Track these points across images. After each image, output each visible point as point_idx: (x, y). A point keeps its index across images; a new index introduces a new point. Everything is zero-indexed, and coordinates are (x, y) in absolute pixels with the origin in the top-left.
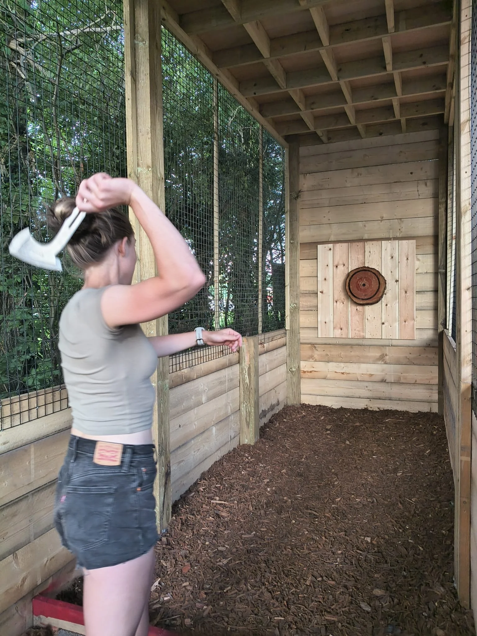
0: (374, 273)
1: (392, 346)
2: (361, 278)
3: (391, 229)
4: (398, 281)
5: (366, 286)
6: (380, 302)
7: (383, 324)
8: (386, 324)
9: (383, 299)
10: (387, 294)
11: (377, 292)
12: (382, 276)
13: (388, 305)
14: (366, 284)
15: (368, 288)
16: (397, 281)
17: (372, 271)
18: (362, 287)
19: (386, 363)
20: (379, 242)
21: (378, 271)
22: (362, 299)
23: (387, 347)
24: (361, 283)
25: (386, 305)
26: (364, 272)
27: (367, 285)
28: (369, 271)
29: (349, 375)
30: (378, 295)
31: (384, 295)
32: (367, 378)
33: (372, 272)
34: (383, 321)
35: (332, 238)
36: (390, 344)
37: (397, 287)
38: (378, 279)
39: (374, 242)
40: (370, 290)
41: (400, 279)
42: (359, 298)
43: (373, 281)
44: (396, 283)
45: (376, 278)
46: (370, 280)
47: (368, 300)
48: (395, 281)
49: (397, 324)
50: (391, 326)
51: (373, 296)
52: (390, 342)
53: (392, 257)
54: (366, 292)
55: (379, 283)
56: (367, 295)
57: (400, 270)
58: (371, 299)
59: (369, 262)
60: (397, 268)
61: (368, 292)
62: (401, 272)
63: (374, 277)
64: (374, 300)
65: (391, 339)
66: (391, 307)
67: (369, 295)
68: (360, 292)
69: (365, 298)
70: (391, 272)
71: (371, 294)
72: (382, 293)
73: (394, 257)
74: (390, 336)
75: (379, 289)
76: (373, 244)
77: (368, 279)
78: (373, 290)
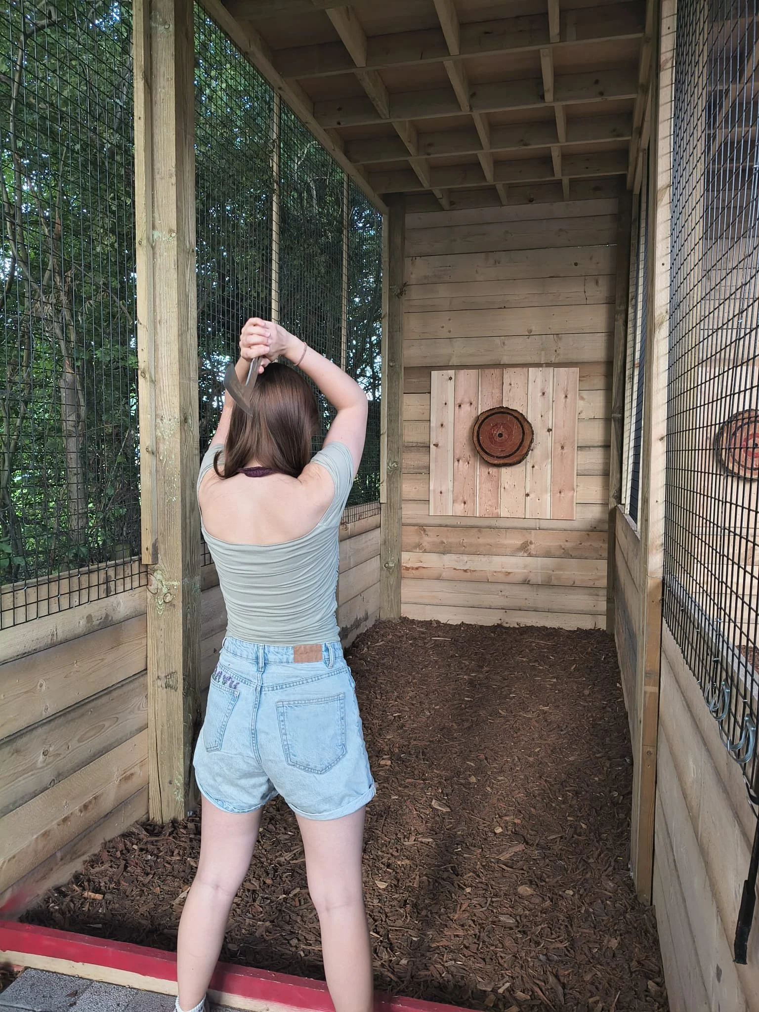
0: (515, 417)
1: (539, 529)
2: (496, 425)
3: (543, 350)
4: (551, 430)
5: (503, 437)
6: (524, 462)
7: (527, 495)
8: (532, 496)
9: (528, 457)
10: (535, 450)
11: (520, 446)
12: (528, 422)
13: (536, 467)
14: (503, 434)
15: (506, 441)
16: (549, 430)
17: (513, 413)
18: (498, 439)
19: (530, 555)
20: (525, 370)
21: (522, 414)
22: (497, 457)
23: (533, 531)
24: (496, 432)
25: (533, 467)
26: (500, 414)
27: (505, 436)
28: (508, 413)
29: (474, 573)
30: (522, 451)
31: (530, 452)
32: (501, 577)
33: (512, 415)
34: (528, 491)
35: (455, 361)
36: (538, 526)
37: (550, 439)
38: (522, 426)
39: (518, 370)
40: (510, 443)
41: (555, 427)
42: (492, 456)
43: (515, 429)
44: (548, 433)
45: (519, 425)
46: (510, 427)
47: (505, 459)
48: (547, 430)
49: (549, 496)
50: (539, 500)
51: (513, 454)
52: (537, 524)
53: (544, 394)
54: (504, 446)
55: (523, 433)
56: (505, 451)
57: (555, 413)
58: (510, 457)
59: (508, 400)
60: (551, 411)
61: (506, 446)
62: (555, 417)
63: (516, 424)
64: (515, 458)
65: (539, 518)
66: (540, 470)
67: (509, 451)
68: (495, 446)
69: (502, 455)
70: (542, 416)
71: (511, 449)
72: (527, 449)
73: (546, 393)
74: (538, 514)
75: (523, 443)
76: (515, 372)
77: (507, 426)
78: (513, 444)
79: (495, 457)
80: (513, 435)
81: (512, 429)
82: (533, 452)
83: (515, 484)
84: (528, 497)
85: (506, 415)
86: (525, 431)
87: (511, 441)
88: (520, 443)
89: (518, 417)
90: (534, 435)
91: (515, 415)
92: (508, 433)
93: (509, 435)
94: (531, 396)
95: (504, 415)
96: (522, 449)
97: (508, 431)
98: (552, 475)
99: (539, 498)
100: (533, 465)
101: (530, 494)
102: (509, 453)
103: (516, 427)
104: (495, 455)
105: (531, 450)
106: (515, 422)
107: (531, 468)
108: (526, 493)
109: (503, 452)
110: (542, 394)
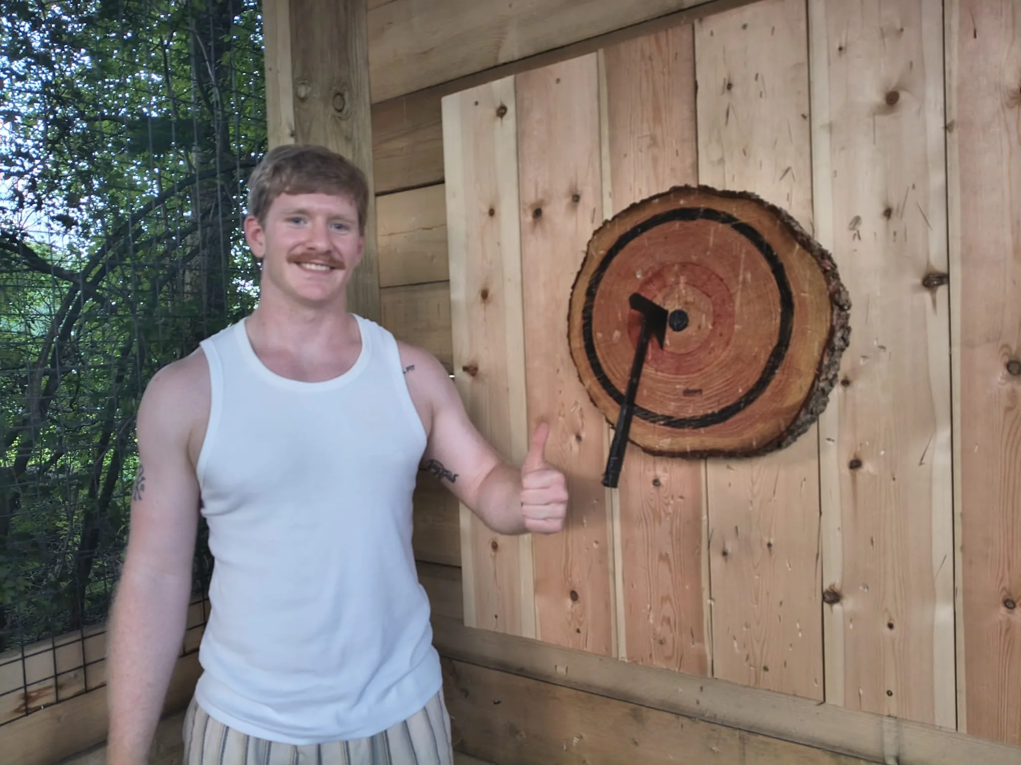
0: (746, 229)
2: (658, 276)
4: (943, 278)
5: (690, 331)
6: (806, 441)
7: (832, 597)
8: (848, 604)
9: (826, 418)
10: (859, 385)
11: (773, 366)
12: (807, 244)
13: (868, 467)
14: (692, 314)
15: (704, 345)
16: (934, 280)
17: (733, 209)
21: (774, 212)
22: (674, 423)
25: (855, 464)
27: (700, 321)
28: (711, 215)
30: (781, 393)
31: (836, 392)
33: (728, 219)
34: (833, 578)
36: (890, 750)
37: (937, 325)
38: (778, 270)
39: (750, 12)
40: (724, 355)
41: (964, 260)
42: (646, 414)
43: (740, 286)
44: (927, 296)
45: (764, 266)
46: (721, 280)
47: (708, 429)
48: (919, 281)
49: (944, 614)
50: (891, 626)
51: (741, 402)
52: (889, 739)
53: (892, 99)
54: (693, 373)
55: (787, 303)
56: (705, 393)
57: (963, 188)
58: (730, 420)
59: (721, 161)
60: (937, 179)
61: (707, 369)
62: (964, 207)
63: (743, 256)
64: (751, 425)
65: (894, 712)
66: (894, 479)
67: (716, 395)
68: (657, 370)
69: (692, 410)
70: (888, 213)
71: (728, 385)
72: (810, 379)
73: (903, 96)
74: (890, 693)
75: (790, 350)
76: (745, 27)
77: (705, 277)
78: (737, 358)
79: (662, 422)
80: (731, 315)
81: (728, 290)
82: (849, 390)
83: (772, 541)
84: (837, 607)
85: (700, 222)
86: (794, 293)
87: (729, 347)
88: (772, 355)
89: (758, 227)
90: (849, 312)
91: (744, 220)
92: (711, 308)
93: (717, 317)
94: (827, 122)
95: (691, 224)
96: (783, 383)
97: (709, 296)
98: (958, 510)
99: (891, 619)
100: (852, 458)
101: (844, 593)
102: (722, 404)
103: (749, 276)
104: (659, 411)
105: (839, 382)
106: (741, 251)
107: (846, 471)
108: (826, 587)
109: (697, 398)
110: (884, 102)
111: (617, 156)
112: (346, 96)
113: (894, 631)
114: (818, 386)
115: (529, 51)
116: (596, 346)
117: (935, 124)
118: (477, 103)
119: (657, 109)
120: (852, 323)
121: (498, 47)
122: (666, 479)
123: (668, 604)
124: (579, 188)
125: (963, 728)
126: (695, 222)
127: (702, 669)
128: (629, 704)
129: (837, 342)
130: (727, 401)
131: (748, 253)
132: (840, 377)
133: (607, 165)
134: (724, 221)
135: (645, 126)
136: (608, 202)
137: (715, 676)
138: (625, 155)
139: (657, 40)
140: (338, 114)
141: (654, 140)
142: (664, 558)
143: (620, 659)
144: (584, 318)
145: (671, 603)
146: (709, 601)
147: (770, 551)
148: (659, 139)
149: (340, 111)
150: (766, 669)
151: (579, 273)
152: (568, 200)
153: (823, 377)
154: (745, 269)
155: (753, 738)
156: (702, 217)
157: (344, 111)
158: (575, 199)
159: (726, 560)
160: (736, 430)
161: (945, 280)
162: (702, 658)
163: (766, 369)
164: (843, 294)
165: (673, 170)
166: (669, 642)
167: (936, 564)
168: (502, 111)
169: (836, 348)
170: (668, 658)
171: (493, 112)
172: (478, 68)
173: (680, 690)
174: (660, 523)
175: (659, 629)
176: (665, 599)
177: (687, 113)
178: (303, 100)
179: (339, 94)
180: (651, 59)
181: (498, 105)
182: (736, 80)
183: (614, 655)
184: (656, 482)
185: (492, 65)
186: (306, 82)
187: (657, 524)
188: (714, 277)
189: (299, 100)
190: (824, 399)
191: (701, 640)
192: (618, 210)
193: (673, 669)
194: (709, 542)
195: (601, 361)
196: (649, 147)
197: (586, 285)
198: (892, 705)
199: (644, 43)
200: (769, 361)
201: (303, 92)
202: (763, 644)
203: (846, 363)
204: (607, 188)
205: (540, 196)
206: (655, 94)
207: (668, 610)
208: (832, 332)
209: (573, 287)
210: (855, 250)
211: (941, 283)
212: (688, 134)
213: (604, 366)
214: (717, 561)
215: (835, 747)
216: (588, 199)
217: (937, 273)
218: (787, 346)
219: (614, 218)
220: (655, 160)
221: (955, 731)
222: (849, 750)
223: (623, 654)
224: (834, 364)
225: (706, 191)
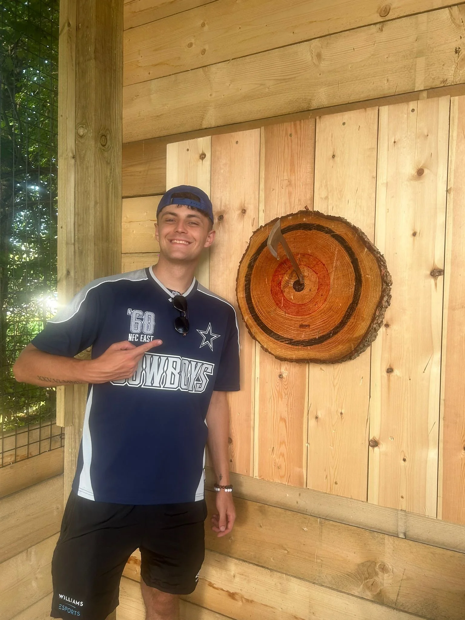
1: (406, 537)
4: (442, 271)
5: (305, 291)
6: (364, 356)
7: (374, 444)
8: (383, 448)
9: (376, 345)
10: (394, 327)
13: (396, 372)
14: (306, 283)
15: (313, 300)
16: (437, 273)
17: (332, 226)
20: (371, 113)
22: (293, 343)
23: (389, 541)
25: (390, 371)
26: (299, 232)
28: (320, 228)
30: (353, 329)
31: (382, 331)
33: (329, 232)
34: (375, 434)
36: (401, 529)
37: (437, 297)
38: (355, 262)
39: (348, 116)
40: (324, 306)
41: (453, 263)
42: (278, 337)
43: (334, 269)
44: (432, 281)
45: (347, 259)
46: (324, 265)
47: (312, 347)
48: (429, 273)
49: (432, 454)
50: (404, 460)
51: (331, 333)
52: (401, 523)
53: (420, 172)
54: (306, 315)
55: (359, 280)
56: (311, 327)
57: (454, 225)
58: (325, 343)
59: (327, 198)
60: (441, 219)
61: (313, 314)
62: (454, 234)
63: (336, 252)
64: (335, 346)
65: (404, 508)
66: (410, 379)
67: (317, 329)
68: (285, 313)
69: (303, 337)
70: (414, 234)
71: (325, 323)
72: (368, 323)
73: (426, 171)
74: (402, 497)
75: (359, 306)
76: (344, 124)
77: (315, 262)
78: (330, 309)
79: (287, 342)
80: (328, 285)
81: (327, 271)
82: (388, 330)
83: (343, 412)
84: (376, 449)
85: (314, 231)
86: (363, 276)
87: (326, 303)
88: (348, 308)
89: (345, 237)
90: (390, 287)
91: (338, 233)
92: (317, 280)
93: (320, 286)
94: (385, 182)
95: (309, 232)
96: (354, 323)
97: (317, 274)
98: (443, 397)
99: (405, 456)
100: (388, 367)
101: (381, 442)
102: (320, 333)
103: (338, 263)
104: (285, 336)
105: (384, 325)
106: (335, 250)
107: (385, 374)
108: (371, 438)
109: (307, 329)
110: (416, 174)
111: (268, 190)
112: (108, 137)
113: (407, 462)
114: (373, 326)
115: (220, 122)
116: (252, 297)
117: (442, 188)
118: (188, 150)
119: (292, 164)
120: (392, 293)
121: (203, 118)
122: (286, 374)
123: (284, 446)
124: (246, 205)
125: (440, 517)
126: (311, 232)
127: (301, 484)
128: (258, 504)
129: (384, 303)
130: (323, 332)
131: (339, 251)
132: (384, 322)
133: (262, 194)
134: (327, 233)
135: (285, 174)
136: (262, 214)
137: (308, 487)
138: (273, 190)
139: (295, 125)
140: (103, 148)
141: (290, 183)
142: (283, 419)
143: (254, 477)
144: (246, 281)
145: (285, 445)
146: (307, 445)
147: (342, 417)
148: (293, 182)
149: (104, 146)
150: (336, 483)
151: (244, 255)
152: (240, 212)
153: (376, 322)
154: (337, 260)
155: (327, 522)
156: (315, 229)
157: (106, 147)
158: (243, 211)
159: (317, 421)
160: (327, 349)
161: (442, 273)
162: (300, 477)
163: (345, 316)
164: (389, 277)
165: (299, 200)
166: (283, 467)
167: (430, 427)
168: (203, 156)
169: (384, 306)
170: (282, 477)
171: (197, 156)
172: (190, 129)
173: (288, 495)
174: (282, 399)
175: (277, 460)
176: (282, 443)
177: (309, 170)
178: (81, 137)
179: (104, 135)
180: (291, 135)
181: (201, 152)
182: (338, 153)
183: (251, 475)
184: (281, 376)
185: (198, 128)
186: (84, 126)
187: (280, 399)
188: (320, 262)
189: (79, 137)
190: (375, 334)
191: (301, 466)
192: (268, 221)
193: (284, 483)
194: (308, 411)
195: (255, 306)
196: (287, 186)
197: (248, 262)
198: (403, 504)
199: (288, 127)
200: (347, 312)
201: (81, 132)
202: (336, 469)
203: (388, 314)
204: (262, 207)
205: (223, 208)
206: (292, 156)
207: (283, 449)
208: (382, 298)
209: (240, 263)
210: (396, 253)
211: (440, 275)
212: (309, 181)
213: (256, 309)
214: (312, 422)
215: (372, 528)
216: (250, 212)
217: (438, 269)
218: (357, 304)
219: (266, 225)
220: (290, 194)
221: (435, 518)
222: (379, 529)
223: (256, 474)
224: (382, 315)
225: (318, 214)
